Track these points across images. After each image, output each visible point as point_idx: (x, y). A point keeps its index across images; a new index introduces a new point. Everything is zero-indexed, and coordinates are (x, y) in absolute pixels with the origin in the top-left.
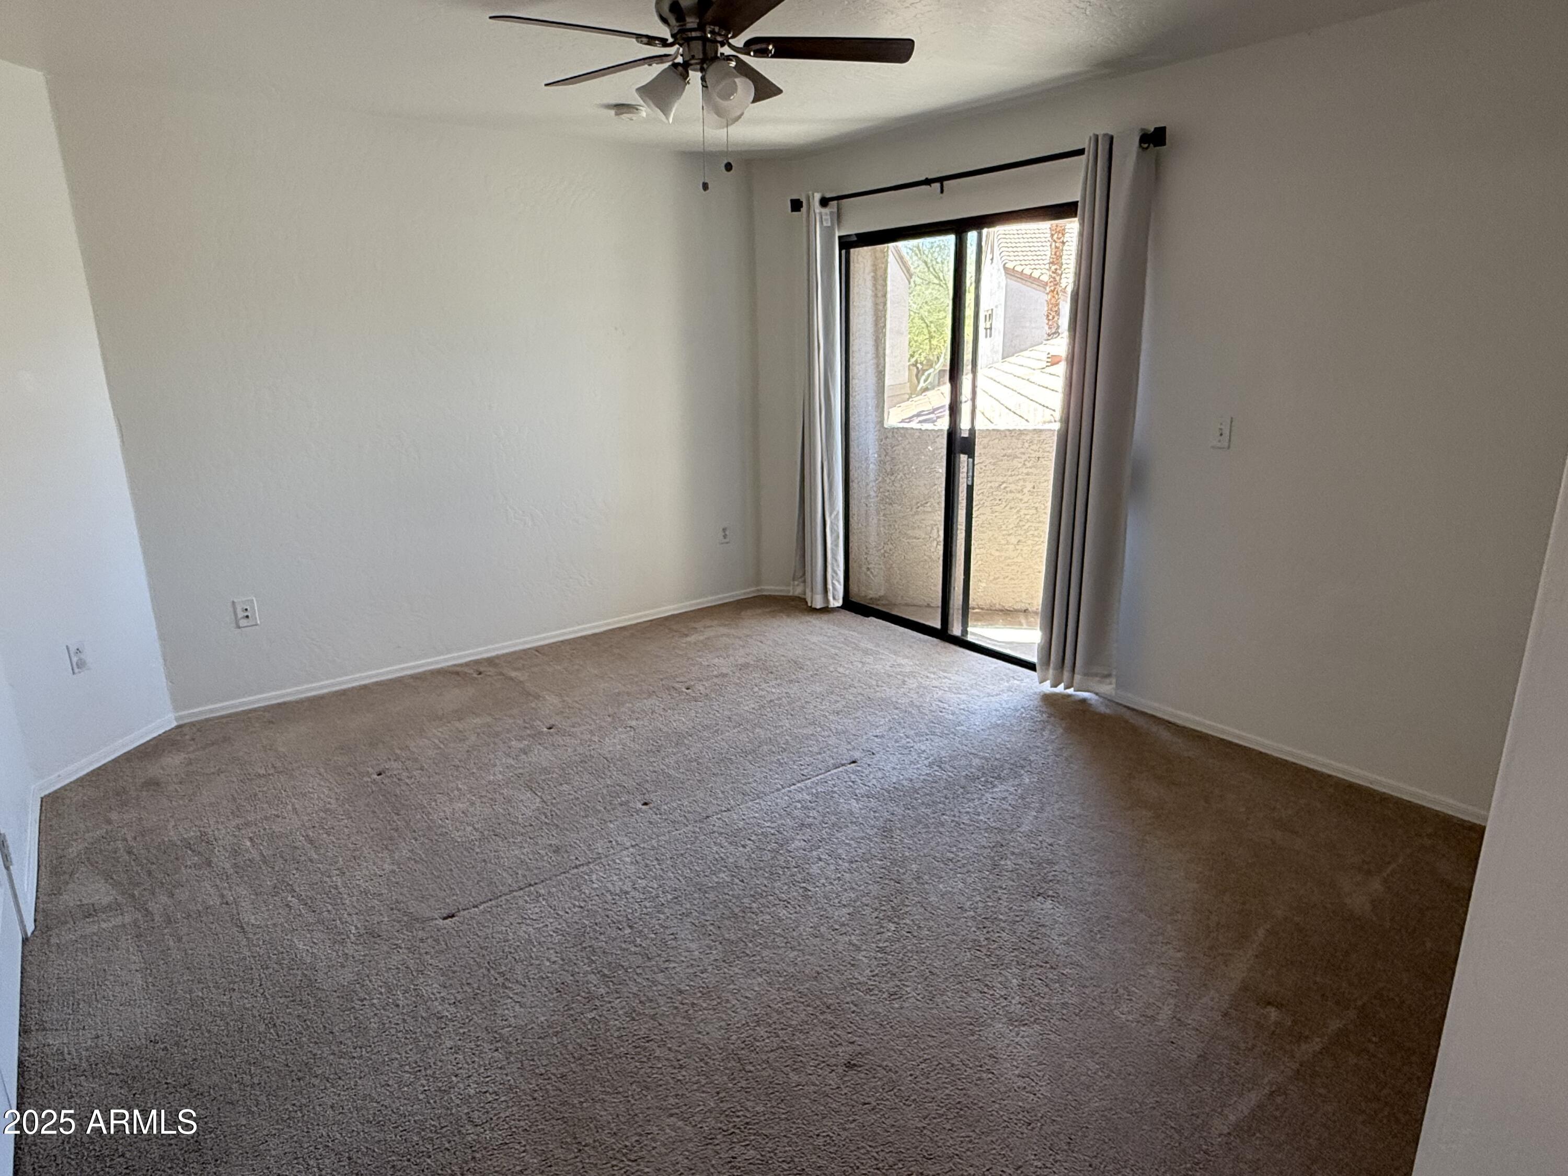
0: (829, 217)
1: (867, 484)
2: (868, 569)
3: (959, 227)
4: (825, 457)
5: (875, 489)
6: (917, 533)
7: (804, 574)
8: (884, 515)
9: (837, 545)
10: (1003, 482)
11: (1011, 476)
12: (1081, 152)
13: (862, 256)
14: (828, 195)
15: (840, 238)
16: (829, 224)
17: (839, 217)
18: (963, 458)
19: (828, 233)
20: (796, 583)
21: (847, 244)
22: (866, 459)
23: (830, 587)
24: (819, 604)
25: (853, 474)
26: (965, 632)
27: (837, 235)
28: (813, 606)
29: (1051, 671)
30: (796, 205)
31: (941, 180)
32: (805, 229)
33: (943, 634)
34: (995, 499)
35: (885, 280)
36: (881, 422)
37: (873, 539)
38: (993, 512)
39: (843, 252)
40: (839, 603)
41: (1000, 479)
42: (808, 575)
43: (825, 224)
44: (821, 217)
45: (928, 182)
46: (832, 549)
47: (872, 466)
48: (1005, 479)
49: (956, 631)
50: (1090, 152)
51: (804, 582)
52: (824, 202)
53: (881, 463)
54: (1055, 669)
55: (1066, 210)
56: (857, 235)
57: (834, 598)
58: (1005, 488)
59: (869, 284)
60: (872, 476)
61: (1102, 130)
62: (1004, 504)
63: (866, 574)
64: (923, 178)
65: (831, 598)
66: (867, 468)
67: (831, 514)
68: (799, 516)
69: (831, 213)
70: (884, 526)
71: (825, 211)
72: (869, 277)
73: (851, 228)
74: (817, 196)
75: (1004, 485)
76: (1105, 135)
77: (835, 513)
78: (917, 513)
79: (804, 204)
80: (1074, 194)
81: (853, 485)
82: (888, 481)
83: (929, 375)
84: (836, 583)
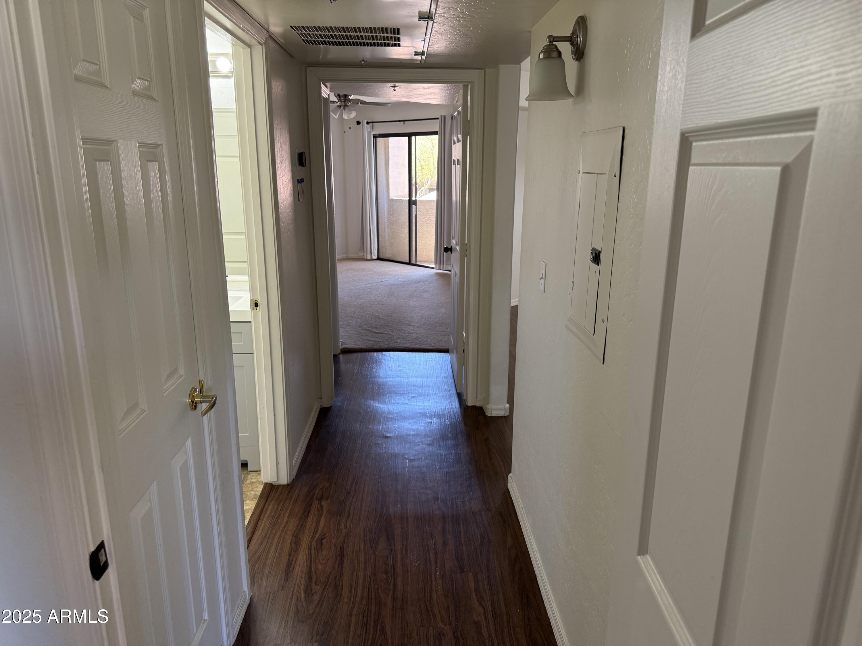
0: (369, 128)
1: (384, 218)
2: (386, 248)
3: (409, 135)
4: (370, 207)
5: (387, 220)
6: (402, 235)
7: (364, 249)
8: (391, 229)
9: (375, 237)
10: (430, 218)
11: (432, 215)
12: (438, 119)
13: (380, 140)
14: (369, 121)
15: (373, 134)
16: (370, 130)
17: (373, 127)
18: (414, 206)
19: (369, 133)
20: (361, 252)
21: (375, 137)
22: (384, 210)
23: (372, 251)
24: (369, 258)
25: (380, 215)
26: (416, 261)
27: (372, 133)
28: (367, 259)
29: (438, 265)
30: (358, 123)
31: (404, 121)
32: (361, 130)
33: (409, 263)
34: (427, 223)
35: (388, 148)
36: (389, 196)
37: (387, 237)
38: (427, 228)
39: (374, 139)
40: (376, 258)
41: (429, 217)
42: (365, 250)
43: (368, 130)
44: (367, 128)
45: (399, 121)
46: (373, 239)
47: (386, 212)
48: (430, 216)
49: (413, 262)
50: (440, 119)
51: (364, 251)
52: (368, 123)
53: (389, 211)
54: (439, 264)
55: (435, 133)
56: (379, 134)
57: (374, 256)
58: (431, 219)
59: (383, 150)
60: (386, 215)
61: (443, 114)
62: (430, 225)
63: (385, 250)
64: (398, 120)
65: (373, 256)
66: (384, 212)
67: (372, 227)
68: (361, 228)
69: (370, 127)
70: (391, 233)
71: (368, 126)
72: (383, 147)
73: (377, 132)
74: (366, 121)
75: (430, 219)
76: (443, 116)
77: (374, 226)
78: (402, 228)
79: (361, 123)
80: (437, 129)
81: (380, 219)
82: (392, 217)
83: (422, 190)
84: (375, 251)
